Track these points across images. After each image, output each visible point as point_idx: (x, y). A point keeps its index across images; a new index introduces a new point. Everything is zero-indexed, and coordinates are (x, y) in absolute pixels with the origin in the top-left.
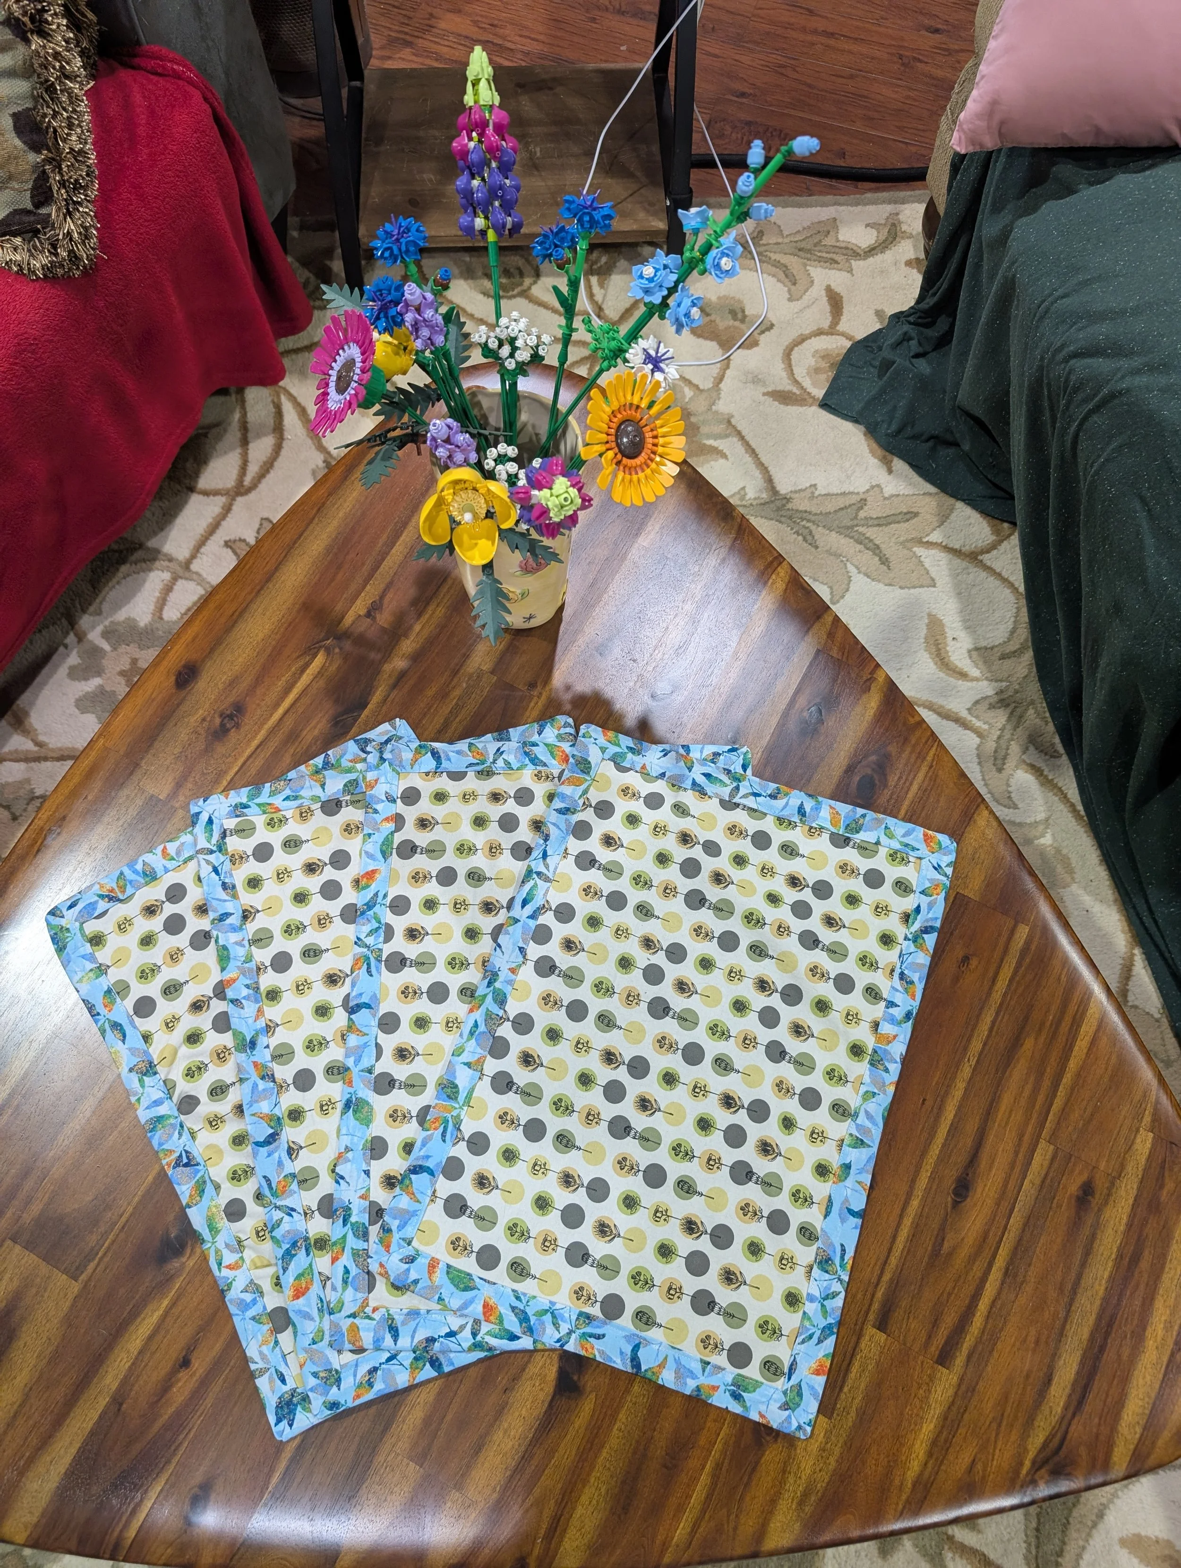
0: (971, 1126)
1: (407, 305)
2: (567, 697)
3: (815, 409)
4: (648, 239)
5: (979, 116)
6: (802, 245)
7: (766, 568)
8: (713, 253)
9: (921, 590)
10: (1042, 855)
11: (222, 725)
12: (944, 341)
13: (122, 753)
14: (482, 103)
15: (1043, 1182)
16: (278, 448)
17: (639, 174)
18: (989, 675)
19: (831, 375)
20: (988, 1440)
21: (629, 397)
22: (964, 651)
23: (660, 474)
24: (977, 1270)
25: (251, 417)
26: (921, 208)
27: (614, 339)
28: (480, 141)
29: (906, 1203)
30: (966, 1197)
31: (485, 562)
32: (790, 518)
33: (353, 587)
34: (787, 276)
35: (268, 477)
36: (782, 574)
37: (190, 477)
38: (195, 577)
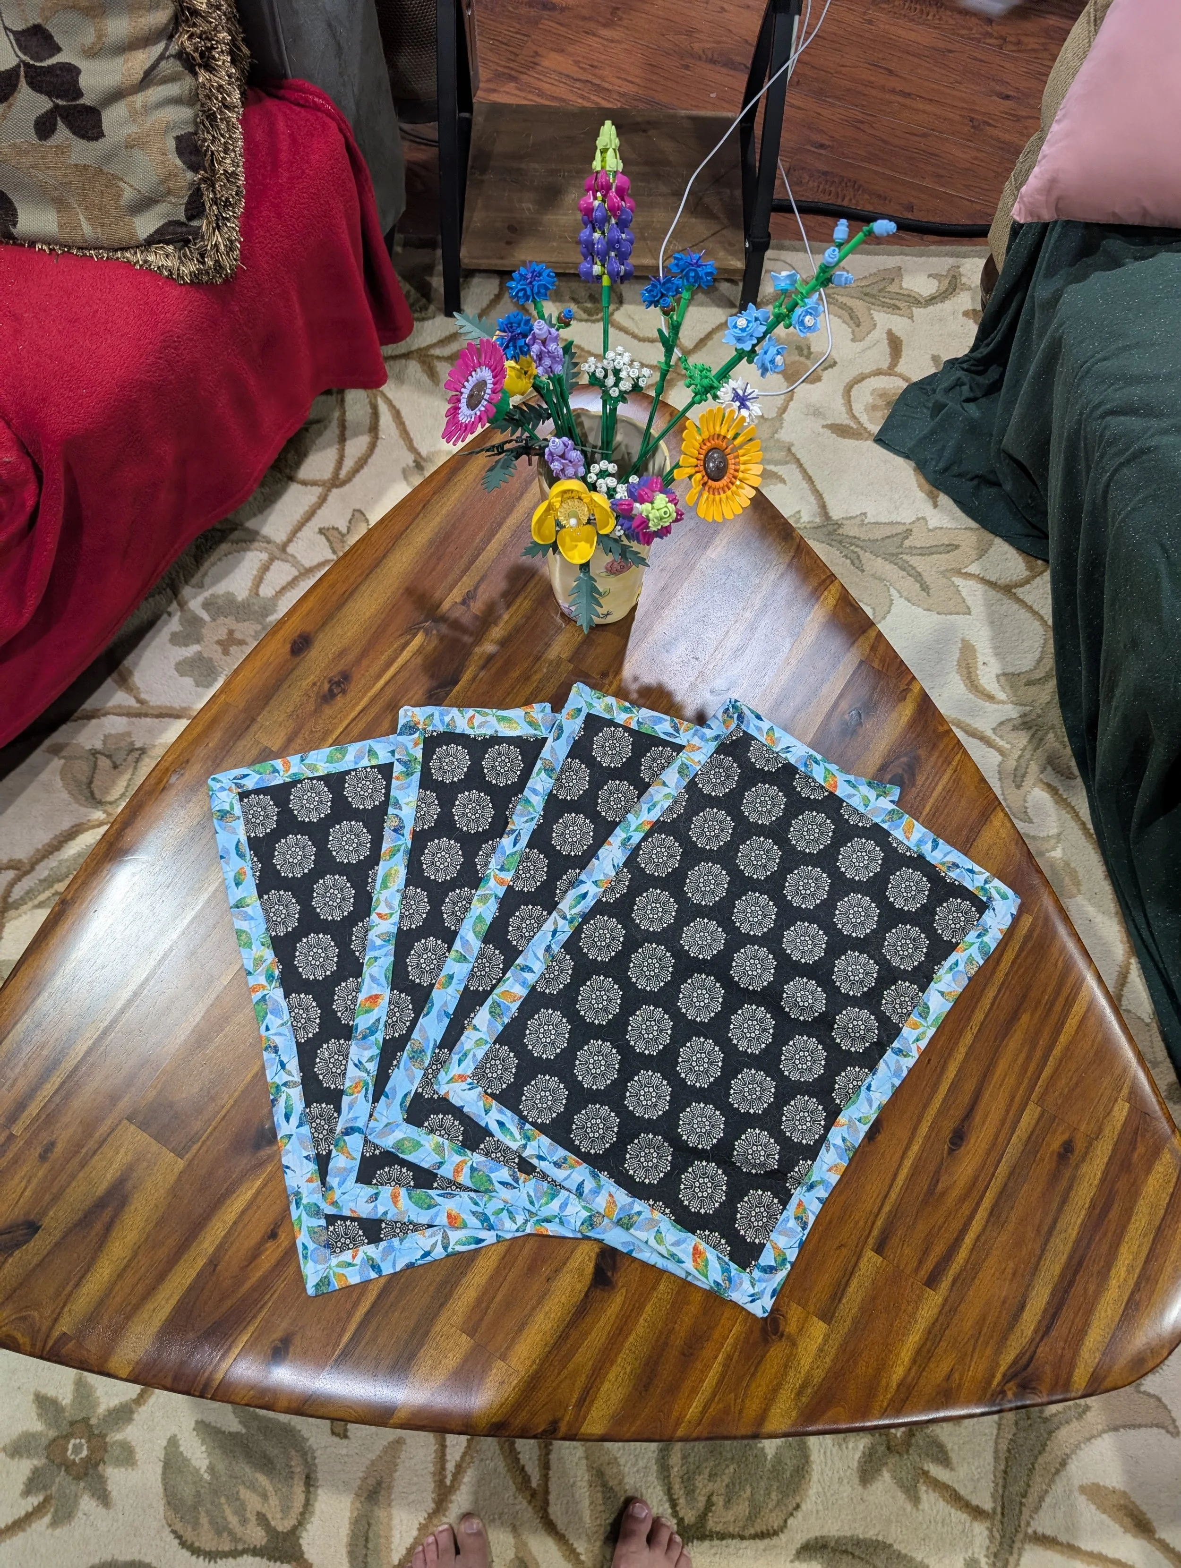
0: (969, 1086)
1: (534, 338)
2: (634, 687)
3: (870, 444)
4: (726, 276)
5: (1039, 191)
6: (868, 290)
7: (820, 585)
8: (798, 311)
9: (957, 617)
10: (1052, 866)
11: (330, 690)
12: (994, 388)
13: (240, 707)
14: (608, 169)
15: (1029, 1137)
16: (372, 446)
17: (722, 216)
18: (1014, 699)
19: (887, 412)
20: (966, 1354)
21: (718, 429)
22: (994, 676)
23: (738, 495)
24: (966, 1209)
25: (350, 416)
26: (981, 263)
27: (706, 377)
28: (603, 201)
29: (908, 1147)
30: (960, 1146)
31: (583, 561)
32: (840, 542)
33: (450, 579)
34: (851, 318)
35: (362, 472)
36: (833, 592)
37: (291, 467)
38: (290, 558)
